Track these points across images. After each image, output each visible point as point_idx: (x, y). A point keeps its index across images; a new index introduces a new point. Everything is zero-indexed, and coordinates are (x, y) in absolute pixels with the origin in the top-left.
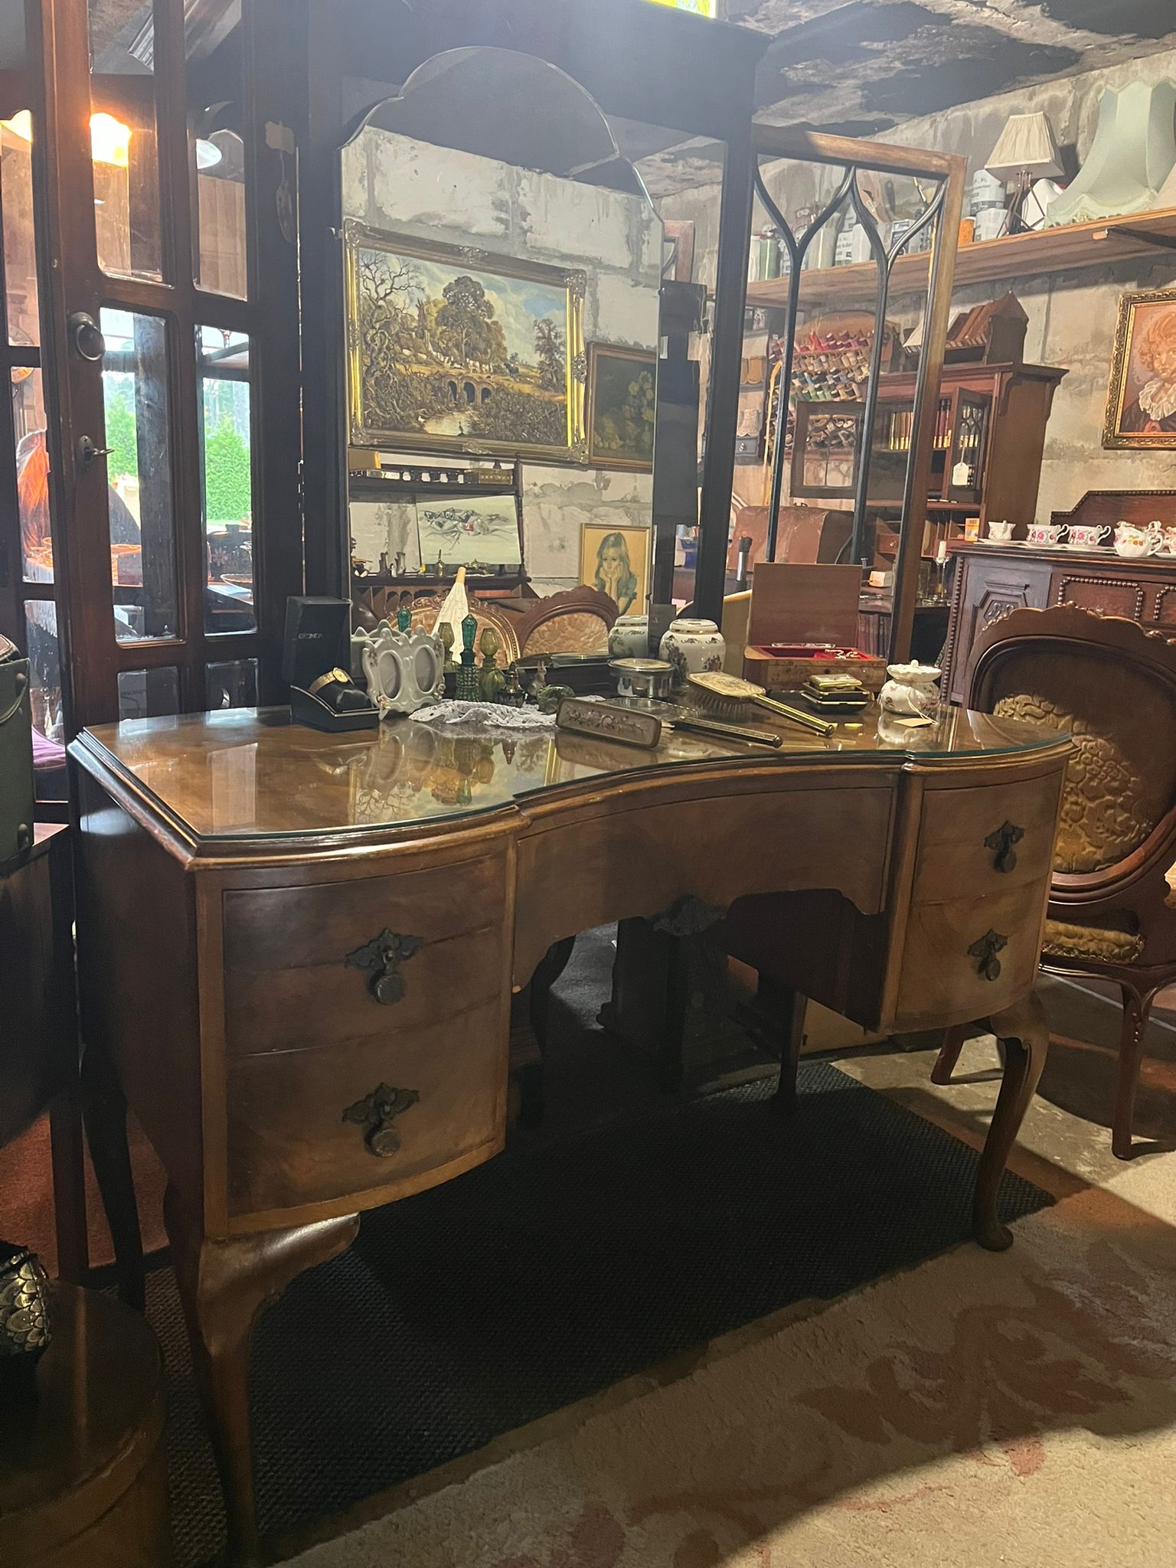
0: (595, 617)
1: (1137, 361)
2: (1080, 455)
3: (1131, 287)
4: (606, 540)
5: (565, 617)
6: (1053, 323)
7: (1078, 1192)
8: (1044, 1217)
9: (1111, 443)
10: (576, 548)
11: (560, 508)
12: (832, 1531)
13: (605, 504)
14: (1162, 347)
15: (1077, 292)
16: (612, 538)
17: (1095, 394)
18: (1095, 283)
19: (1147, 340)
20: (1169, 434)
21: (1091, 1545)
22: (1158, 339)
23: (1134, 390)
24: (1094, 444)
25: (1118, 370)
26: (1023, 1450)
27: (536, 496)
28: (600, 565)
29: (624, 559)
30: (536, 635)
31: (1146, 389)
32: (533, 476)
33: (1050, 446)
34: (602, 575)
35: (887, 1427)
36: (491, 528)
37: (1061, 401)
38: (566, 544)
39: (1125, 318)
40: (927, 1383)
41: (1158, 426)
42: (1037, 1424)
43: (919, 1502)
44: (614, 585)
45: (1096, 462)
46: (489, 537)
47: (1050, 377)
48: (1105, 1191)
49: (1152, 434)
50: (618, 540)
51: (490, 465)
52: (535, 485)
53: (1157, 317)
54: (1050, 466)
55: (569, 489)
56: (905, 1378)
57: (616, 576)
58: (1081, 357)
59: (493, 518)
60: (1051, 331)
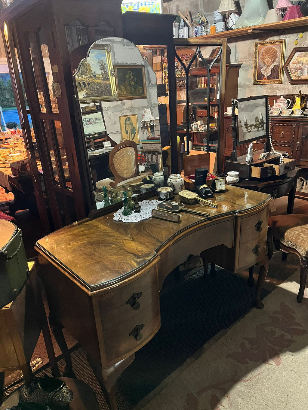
0: (131, 147)
1: (260, 61)
2: (247, 86)
3: (257, 41)
4: (126, 119)
5: (123, 149)
6: (237, 50)
7: (274, 289)
9: (255, 83)
10: (119, 123)
11: (113, 113)
12: (241, 388)
13: (124, 109)
14: (267, 57)
15: (243, 42)
16: (128, 119)
17: (250, 70)
18: (247, 39)
19: (262, 55)
20: (269, 80)
21: (295, 380)
22: (265, 55)
23: (260, 68)
24: (251, 84)
25: (256, 64)
26: (277, 360)
27: (106, 110)
28: (126, 127)
29: (131, 124)
30: (116, 155)
31: (263, 68)
32: (105, 105)
33: (240, 84)
34: (127, 129)
35: (247, 360)
36: (96, 122)
37: (241, 72)
38: (116, 122)
39: (256, 49)
40: (253, 347)
41: (267, 78)
42: (279, 352)
43: (258, 377)
44: (130, 131)
45: (252, 88)
46: (96, 125)
47: (238, 66)
49: (265, 80)
50: (129, 119)
51: (92, 104)
52: (105, 107)
53: (264, 49)
54: (240, 90)
55: (114, 107)
56: (248, 346)
57: (130, 129)
58: (246, 60)
59: (96, 119)
60: (237, 52)
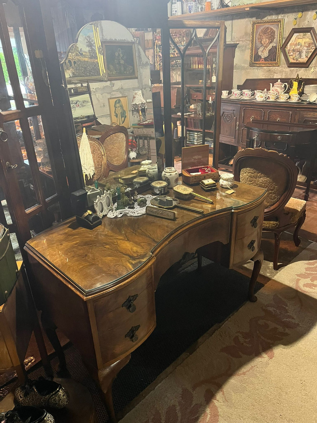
0: (121, 133)
1: (257, 40)
2: (243, 68)
3: (254, 19)
4: (116, 102)
5: (113, 135)
6: (234, 29)
7: (268, 282)
8: (262, 290)
9: (252, 65)
10: (108, 106)
11: (102, 94)
12: (235, 382)
13: (114, 91)
14: (264, 37)
15: (239, 20)
16: (118, 101)
17: (246, 50)
18: (244, 18)
19: (259, 35)
20: (267, 62)
21: (287, 373)
22: (262, 35)
23: (257, 49)
24: (247, 65)
25: (252, 44)
26: (269, 353)
27: (94, 92)
28: (115, 109)
29: (122, 106)
30: (106, 141)
31: (260, 49)
32: (93, 86)
33: (235, 66)
34: (116, 112)
35: (240, 353)
36: (84, 105)
37: (238, 53)
38: (105, 105)
39: (253, 29)
40: (247, 340)
41: (263, 60)
42: (271, 345)
43: (251, 371)
44: (120, 114)
45: (248, 70)
46: (84, 108)
47: (235, 46)
48: (274, 280)
49: (262, 62)
50: (119, 101)
51: (79, 85)
52: (93, 89)
53: (262, 28)
54: (236, 71)
55: (103, 88)
56: (241, 340)
57: (120, 112)
58: (242, 39)
59: (84, 102)
60: (233, 31)
